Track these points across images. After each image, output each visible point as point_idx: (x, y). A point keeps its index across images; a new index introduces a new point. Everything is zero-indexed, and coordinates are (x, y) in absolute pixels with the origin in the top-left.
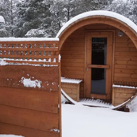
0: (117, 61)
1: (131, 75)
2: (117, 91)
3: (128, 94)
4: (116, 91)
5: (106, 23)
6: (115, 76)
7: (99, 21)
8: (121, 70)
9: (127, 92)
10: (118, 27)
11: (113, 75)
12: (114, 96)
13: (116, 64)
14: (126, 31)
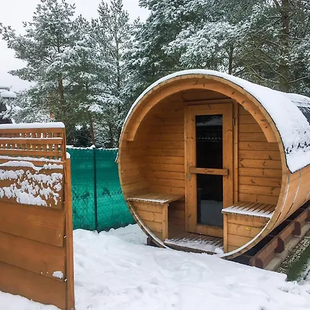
0: (244, 160)
1: (272, 190)
2: (232, 221)
3: (253, 228)
4: (229, 221)
5: (208, 87)
6: (241, 191)
7: (196, 84)
8: (252, 178)
9: (250, 223)
10: (228, 94)
11: (236, 189)
12: (228, 230)
13: (243, 166)
14: (243, 102)
